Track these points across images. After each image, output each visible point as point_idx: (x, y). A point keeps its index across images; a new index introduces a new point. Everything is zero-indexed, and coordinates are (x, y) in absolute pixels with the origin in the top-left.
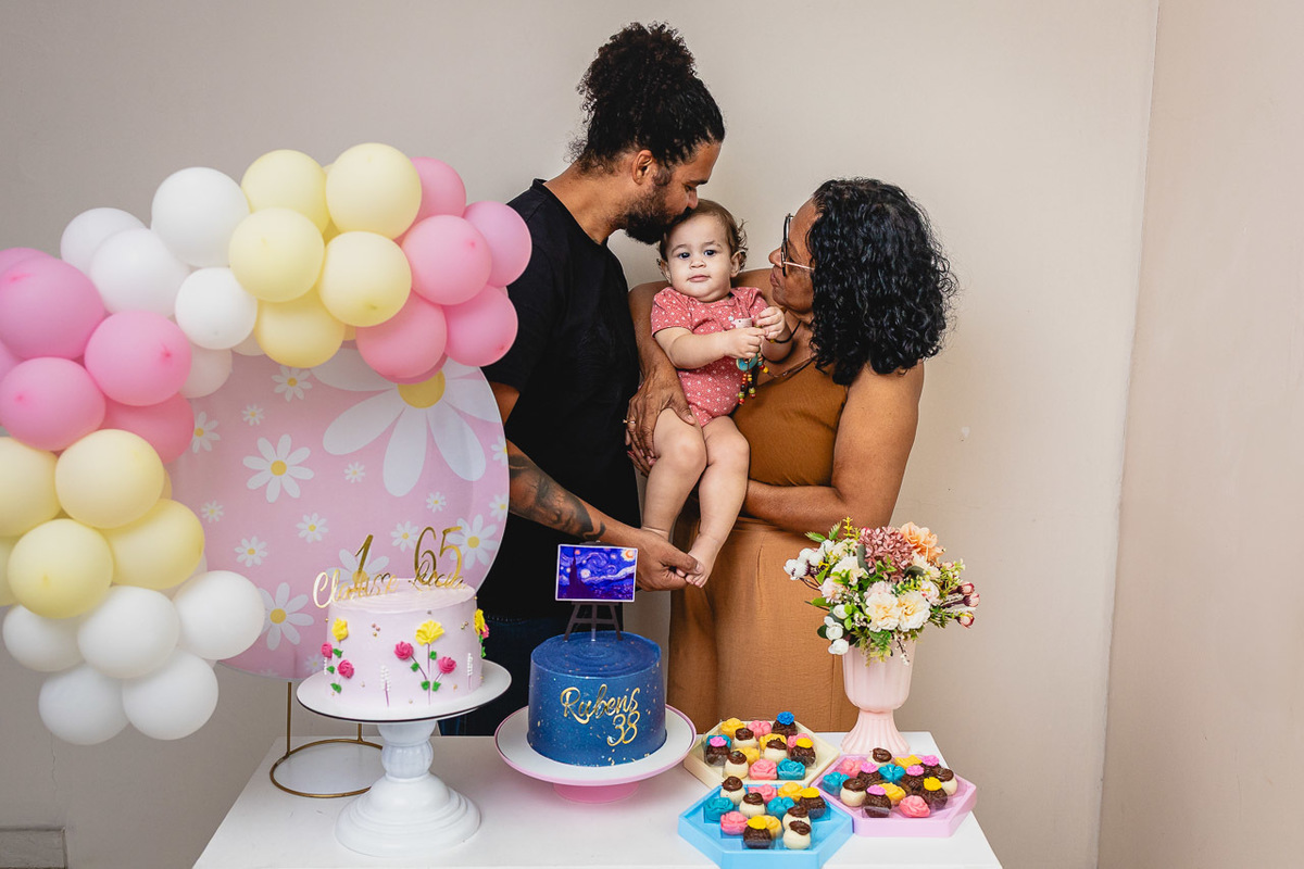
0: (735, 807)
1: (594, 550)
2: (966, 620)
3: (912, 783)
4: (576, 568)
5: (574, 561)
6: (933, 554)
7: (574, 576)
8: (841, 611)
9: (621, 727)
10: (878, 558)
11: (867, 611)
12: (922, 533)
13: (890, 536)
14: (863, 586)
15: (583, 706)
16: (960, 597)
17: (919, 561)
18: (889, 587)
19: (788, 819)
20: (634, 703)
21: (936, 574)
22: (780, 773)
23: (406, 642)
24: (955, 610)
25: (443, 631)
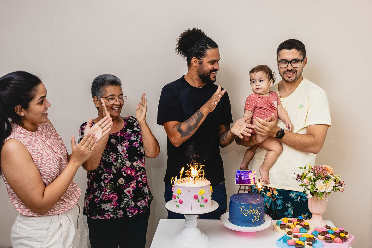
0: (291, 239)
1: (245, 171)
2: (341, 190)
3: (337, 235)
4: (240, 176)
5: (240, 174)
6: (332, 173)
7: (240, 178)
8: (309, 187)
9: (255, 217)
10: (318, 173)
11: (316, 187)
12: (329, 167)
13: (321, 168)
14: (315, 180)
15: (246, 211)
16: (340, 184)
17: (329, 174)
18: (322, 181)
19: (306, 242)
20: (258, 211)
21: (334, 178)
22: (300, 231)
23: (196, 195)
24: (338, 187)
25: (205, 192)
